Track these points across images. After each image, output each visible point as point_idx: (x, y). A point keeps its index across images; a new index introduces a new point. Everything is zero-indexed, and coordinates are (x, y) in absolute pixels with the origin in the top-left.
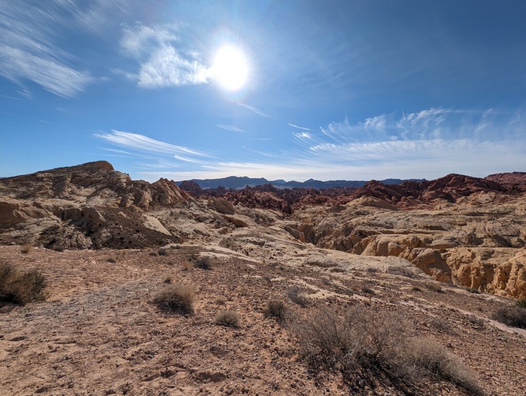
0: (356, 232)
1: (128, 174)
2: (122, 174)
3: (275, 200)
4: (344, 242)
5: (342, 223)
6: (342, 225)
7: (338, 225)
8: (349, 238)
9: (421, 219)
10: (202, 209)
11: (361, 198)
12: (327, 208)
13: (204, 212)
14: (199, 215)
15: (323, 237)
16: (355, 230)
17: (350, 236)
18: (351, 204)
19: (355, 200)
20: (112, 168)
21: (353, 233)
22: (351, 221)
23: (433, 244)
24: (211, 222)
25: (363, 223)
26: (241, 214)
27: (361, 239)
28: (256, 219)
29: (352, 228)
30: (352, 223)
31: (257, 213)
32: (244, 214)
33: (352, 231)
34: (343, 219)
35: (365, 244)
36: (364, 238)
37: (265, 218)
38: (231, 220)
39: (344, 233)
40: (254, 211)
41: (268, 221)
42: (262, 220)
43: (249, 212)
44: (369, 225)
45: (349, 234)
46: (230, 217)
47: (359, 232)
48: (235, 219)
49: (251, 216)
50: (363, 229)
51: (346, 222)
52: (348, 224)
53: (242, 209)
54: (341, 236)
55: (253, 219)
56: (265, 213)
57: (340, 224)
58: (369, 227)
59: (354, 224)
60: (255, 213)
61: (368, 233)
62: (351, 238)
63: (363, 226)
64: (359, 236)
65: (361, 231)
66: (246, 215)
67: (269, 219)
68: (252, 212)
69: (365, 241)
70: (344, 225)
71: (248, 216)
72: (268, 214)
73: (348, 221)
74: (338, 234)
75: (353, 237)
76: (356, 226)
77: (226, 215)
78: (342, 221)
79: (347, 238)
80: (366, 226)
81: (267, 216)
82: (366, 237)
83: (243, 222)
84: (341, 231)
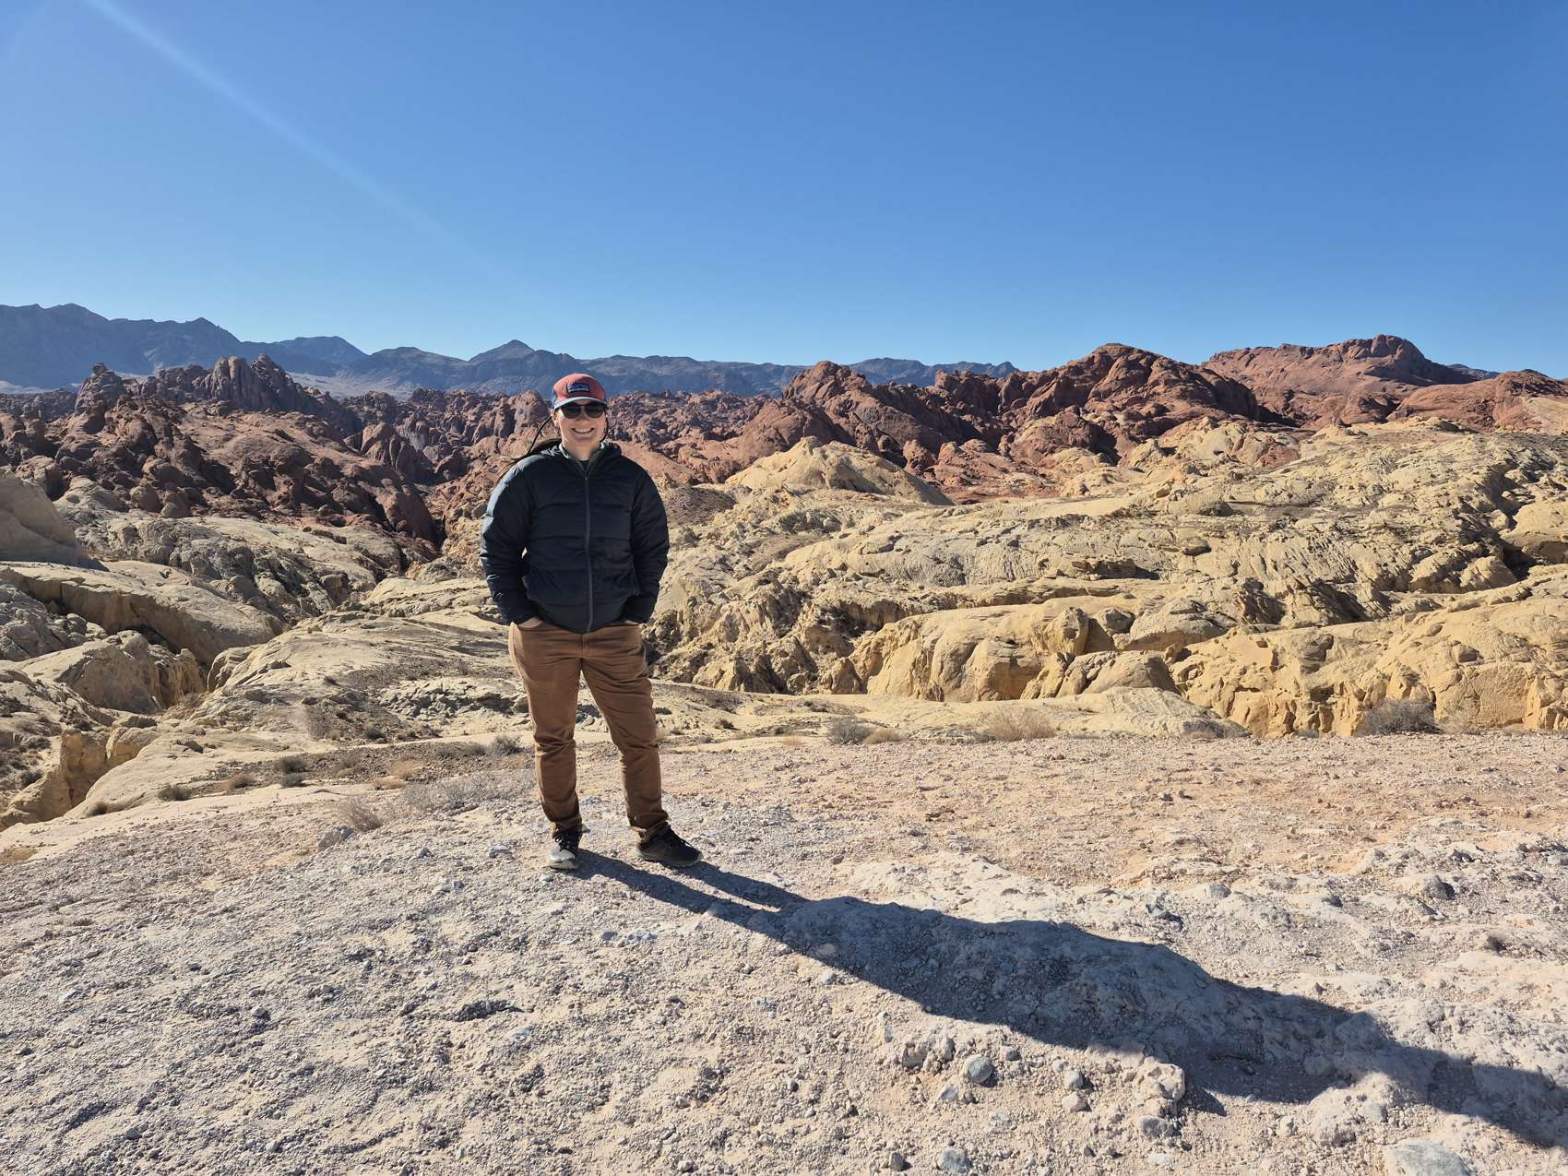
0: (824, 611)
3: (327, 463)
4: (777, 664)
5: (749, 572)
6: (750, 581)
7: (731, 582)
8: (797, 642)
9: (1062, 537)
11: (798, 450)
15: (669, 649)
16: (819, 598)
17: (795, 629)
18: (749, 477)
19: (766, 461)
21: (807, 618)
22: (790, 560)
23: (1136, 632)
25: (844, 567)
26: (121, 555)
27: (852, 641)
28: (235, 583)
29: (804, 595)
30: (793, 572)
31: (232, 545)
32: (141, 552)
33: (806, 607)
34: (750, 553)
35: (869, 663)
36: (856, 635)
37: (295, 574)
38: (59, 599)
39: (767, 620)
40: (205, 534)
41: (315, 589)
42: (277, 583)
43: (172, 542)
44: (870, 575)
45: (791, 622)
46: (51, 582)
47: (834, 611)
48: (99, 590)
49: (196, 565)
50: (849, 595)
51: (763, 567)
52: (776, 576)
53: (117, 523)
54: (758, 637)
55: (213, 583)
56: (285, 545)
57: (739, 579)
58: (872, 582)
59: (805, 577)
60: (221, 544)
61: (870, 611)
62: (802, 639)
63: (848, 580)
64: (839, 629)
65: (843, 604)
66: (166, 563)
67: (323, 579)
68: (196, 542)
69: (872, 646)
70: (761, 582)
71: (179, 564)
72: (308, 551)
73: (775, 565)
74: (741, 628)
75: (814, 636)
76: (817, 582)
77: (16, 570)
78: (745, 562)
79: (787, 644)
80: (858, 579)
81: (300, 562)
82: (868, 632)
83: (159, 607)
84: (754, 614)
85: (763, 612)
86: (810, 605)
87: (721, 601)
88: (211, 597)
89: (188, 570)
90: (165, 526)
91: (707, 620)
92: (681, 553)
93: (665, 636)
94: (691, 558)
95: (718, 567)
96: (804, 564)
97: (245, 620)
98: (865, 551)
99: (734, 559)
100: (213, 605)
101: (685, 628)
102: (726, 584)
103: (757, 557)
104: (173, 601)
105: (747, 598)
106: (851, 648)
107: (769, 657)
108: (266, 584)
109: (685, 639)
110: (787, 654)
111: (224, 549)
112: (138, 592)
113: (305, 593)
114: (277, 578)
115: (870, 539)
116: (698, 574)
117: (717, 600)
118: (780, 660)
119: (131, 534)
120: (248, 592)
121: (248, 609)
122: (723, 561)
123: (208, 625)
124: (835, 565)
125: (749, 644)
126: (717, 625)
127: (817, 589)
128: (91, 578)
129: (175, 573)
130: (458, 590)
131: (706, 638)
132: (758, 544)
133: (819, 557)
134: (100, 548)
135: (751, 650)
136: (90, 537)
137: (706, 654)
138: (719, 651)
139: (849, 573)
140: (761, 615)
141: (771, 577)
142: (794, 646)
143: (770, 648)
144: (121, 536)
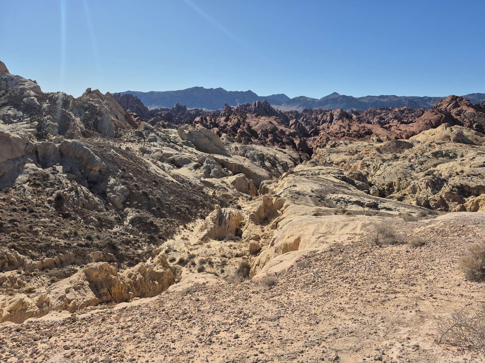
0: (453, 187)
1: (35, 82)
2: (26, 81)
3: (282, 130)
4: (432, 204)
5: (421, 171)
6: (422, 174)
7: (414, 174)
8: (441, 197)
10: (171, 144)
11: (439, 129)
12: (378, 145)
13: (177, 149)
14: (172, 155)
15: (389, 194)
16: (451, 182)
17: (441, 192)
18: (420, 137)
19: (427, 132)
20: (7, 71)
21: (446, 189)
22: (438, 167)
24: (196, 167)
25: (462, 172)
26: (234, 154)
27: (466, 199)
28: (260, 163)
29: (445, 180)
30: (440, 172)
31: (259, 153)
32: (238, 154)
33: (445, 185)
34: (422, 164)
35: (472, 207)
36: (467, 197)
37: (274, 162)
38: (223, 164)
39: (429, 188)
40: (253, 149)
41: (279, 166)
42: (270, 164)
43: (245, 151)
44: (473, 175)
45: (439, 190)
46: (221, 160)
47: (457, 187)
48: (231, 162)
49: (251, 157)
50: (465, 182)
51: (427, 169)
52: (432, 173)
53: (233, 145)
54: (425, 193)
55: (255, 162)
56: (272, 154)
57: (417, 173)
58: (475, 178)
59: (445, 174)
60: (257, 152)
61: (474, 189)
62: (443, 196)
63: (464, 176)
64: (459, 194)
65: (462, 185)
66: (244, 156)
67: (281, 163)
68: (251, 151)
69: (475, 201)
70: (426, 175)
71: (247, 157)
72: (277, 155)
73: (432, 169)
74: (418, 190)
75: (448, 195)
76: (450, 176)
77: (214, 156)
78: (420, 167)
79: (437, 197)
80: (469, 176)
81: (275, 158)
82: (472, 196)
83: (244, 168)
84: (424, 185)
85: (427, 185)
86: (447, 184)
87: (410, 180)
88: (255, 166)
89: (249, 158)
90: (244, 147)
91: (405, 186)
92: (395, 162)
93: (388, 190)
94: (399, 164)
95: (409, 168)
96: (445, 169)
97: (263, 173)
98: (472, 166)
99: (415, 166)
100: (256, 168)
101: (396, 188)
102: (412, 175)
103: (425, 165)
104: (247, 166)
105: (421, 179)
106: (465, 202)
107: (429, 201)
108: (267, 164)
109: (396, 191)
110: (436, 201)
111: (258, 154)
112: (239, 164)
113: (277, 167)
114: (270, 162)
115: (475, 162)
116: (401, 170)
117: (409, 180)
118: (433, 202)
119: (236, 148)
120: (263, 166)
121: (264, 170)
122: (411, 166)
123: (255, 173)
124: (458, 170)
125: (421, 196)
126: (408, 188)
127: (450, 179)
128: (229, 159)
129: (247, 159)
130: (321, 169)
131: (403, 192)
132: (425, 161)
133: (452, 167)
134: (229, 152)
135: (422, 198)
136: (227, 149)
137: (403, 197)
138: (409, 196)
139: (465, 174)
140: (427, 186)
141: (430, 173)
142: (439, 198)
143: (429, 198)
144: (234, 149)
